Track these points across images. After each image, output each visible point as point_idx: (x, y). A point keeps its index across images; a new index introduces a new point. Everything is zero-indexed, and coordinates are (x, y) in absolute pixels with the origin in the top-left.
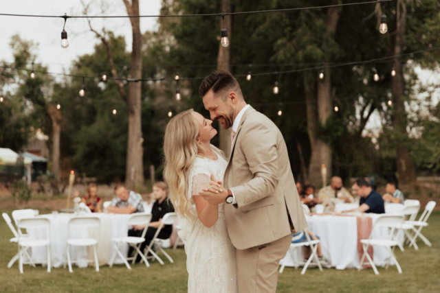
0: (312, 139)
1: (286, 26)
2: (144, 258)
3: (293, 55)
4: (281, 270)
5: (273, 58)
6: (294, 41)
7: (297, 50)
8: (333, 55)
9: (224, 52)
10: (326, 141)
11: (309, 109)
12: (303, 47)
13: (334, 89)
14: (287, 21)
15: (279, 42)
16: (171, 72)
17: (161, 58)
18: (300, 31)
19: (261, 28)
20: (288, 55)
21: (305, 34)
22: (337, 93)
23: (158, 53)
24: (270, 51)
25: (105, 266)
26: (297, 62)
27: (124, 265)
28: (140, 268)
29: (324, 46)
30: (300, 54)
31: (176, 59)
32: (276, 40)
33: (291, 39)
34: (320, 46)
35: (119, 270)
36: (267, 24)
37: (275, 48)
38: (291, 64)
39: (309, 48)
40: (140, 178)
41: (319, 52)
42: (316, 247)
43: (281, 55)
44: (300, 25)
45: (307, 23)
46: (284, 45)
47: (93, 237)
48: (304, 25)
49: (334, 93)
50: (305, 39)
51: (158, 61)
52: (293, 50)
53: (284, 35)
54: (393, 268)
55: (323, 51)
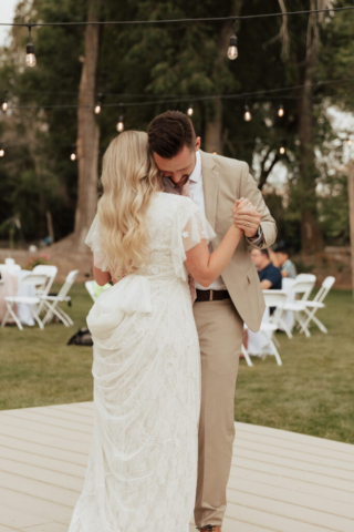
1: (168, 47)
3: (176, 85)
5: (149, 88)
6: (177, 67)
7: (180, 79)
8: (227, 88)
9: (88, 77)
12: (188, 75)
13: (227, 132)
14: (169, 41)
15: (159, 67)
16: (25, 99)
17: (12, 82)
18: (185, 54)
19: (136, 48)
20: (169, 85)
21: (191, 58)
22: (230, 137)
23: (10, 75)
24: (148, 79)
26: (179, 93)
29: (215, 75)
30: (184, 84)
31: (29, 84)
32: (154, 65)
33: (173, 64)
34: (209, 74)
36: (144, 43)
37: (153, 74)
38: (173, 95)
39: (196, 76)
41: (208, 82)
43: (160, 84)
44: (185, 47)
45: (194, 45)
46: (164, 72)
48: (191, 48)
49: (226, 136)
50: (191, 64)
51: (10, 86)
52: (175, 79)
53: (164, 59)
54: (271, 359)
55: (213, 80)
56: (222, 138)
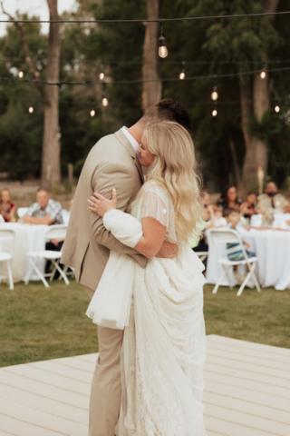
0: (246, 136)
1: (221, 10)
2: (63, 274)
3: (228, 43)
4: (215, 291)
5: (205, 46)
6: (229, 28)
7: (232, 38)
8: (271, 44)
9: (150, 38)
10: (262, 139)
11: (244, 102)
12: (239, 34)
13: (272, 81)
14: (222, 5)
15: (213, 27)
16: (91, 57)
17: (80, 41)
19: (193, 12)
20: (223, 43)
21: (241, 19)
22: (275, 86)
23: (77, 36)
24: (202, 37)
25: (20, 283)
26: (231, 52)
27: (40, 282)
28: (59, 286)
29: (262, 33)
30: (235, 42)
31: (97, 45)
32: (208, 26)
33: (226, 23)
34: (257, 33)
35: (35, 288)
36: (199, 7)
37: (208, 34)
38: (226, 51)
39: (246, 35)
40: (57, 177)
41: (256, 39)
42: (254, 265)
43: (214, 43)
44: (235, 10)
45: (243, 7)
46: (217, 32)
47: (7, 251)
48: (240, 9)
49: (271, 85)
50: (241, 25)
51: (77, 45)
52: (228, 37)
53: (218, 20)
55: (261, 38)
56: (268, 87)
